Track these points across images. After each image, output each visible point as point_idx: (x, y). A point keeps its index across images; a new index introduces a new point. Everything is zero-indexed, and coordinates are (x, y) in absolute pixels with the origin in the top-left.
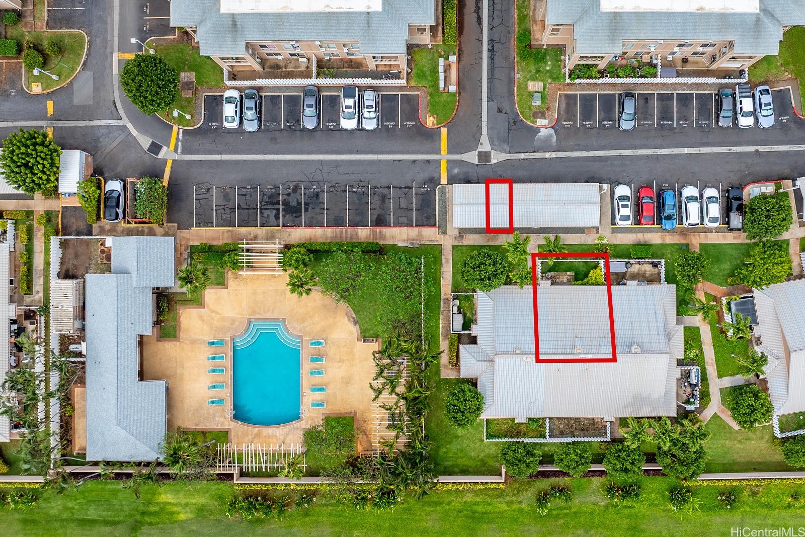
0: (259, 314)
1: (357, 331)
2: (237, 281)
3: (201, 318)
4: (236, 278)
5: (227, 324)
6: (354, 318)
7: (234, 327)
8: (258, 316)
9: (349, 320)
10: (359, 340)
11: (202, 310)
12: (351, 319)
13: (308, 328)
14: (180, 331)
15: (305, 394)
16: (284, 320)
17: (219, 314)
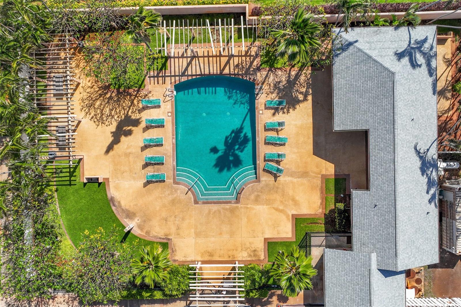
0: (226, 209)
1: (109, 190)
2: (254, 247)
3: (296, 203)
4: (255, 251)
5: (264, 197)
6: (114, 205)
7: (256, 193)
8: (227, 206)
9: (119, 202)
10: (107, 179)
11: (295, 213)
12: (117, 204)
13: (167, 192)
14: (322, 187)
15: (170, 114)
16: (196, 202)
17: (274, 208)
